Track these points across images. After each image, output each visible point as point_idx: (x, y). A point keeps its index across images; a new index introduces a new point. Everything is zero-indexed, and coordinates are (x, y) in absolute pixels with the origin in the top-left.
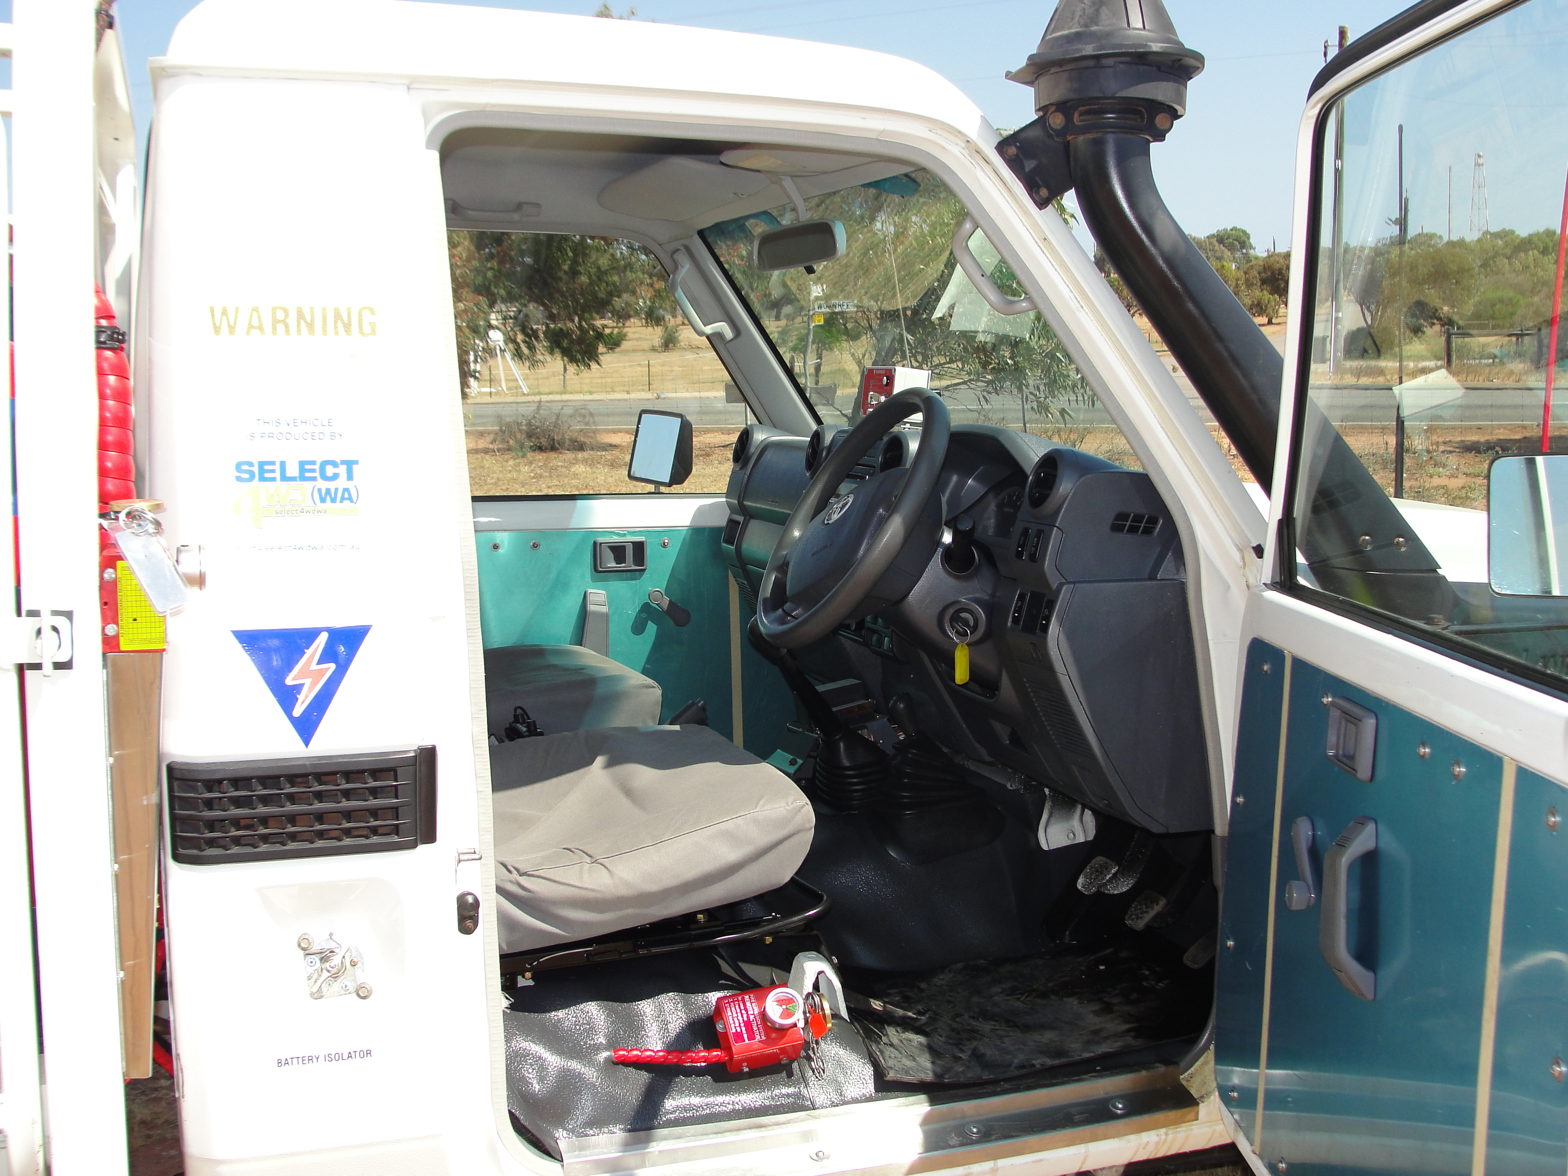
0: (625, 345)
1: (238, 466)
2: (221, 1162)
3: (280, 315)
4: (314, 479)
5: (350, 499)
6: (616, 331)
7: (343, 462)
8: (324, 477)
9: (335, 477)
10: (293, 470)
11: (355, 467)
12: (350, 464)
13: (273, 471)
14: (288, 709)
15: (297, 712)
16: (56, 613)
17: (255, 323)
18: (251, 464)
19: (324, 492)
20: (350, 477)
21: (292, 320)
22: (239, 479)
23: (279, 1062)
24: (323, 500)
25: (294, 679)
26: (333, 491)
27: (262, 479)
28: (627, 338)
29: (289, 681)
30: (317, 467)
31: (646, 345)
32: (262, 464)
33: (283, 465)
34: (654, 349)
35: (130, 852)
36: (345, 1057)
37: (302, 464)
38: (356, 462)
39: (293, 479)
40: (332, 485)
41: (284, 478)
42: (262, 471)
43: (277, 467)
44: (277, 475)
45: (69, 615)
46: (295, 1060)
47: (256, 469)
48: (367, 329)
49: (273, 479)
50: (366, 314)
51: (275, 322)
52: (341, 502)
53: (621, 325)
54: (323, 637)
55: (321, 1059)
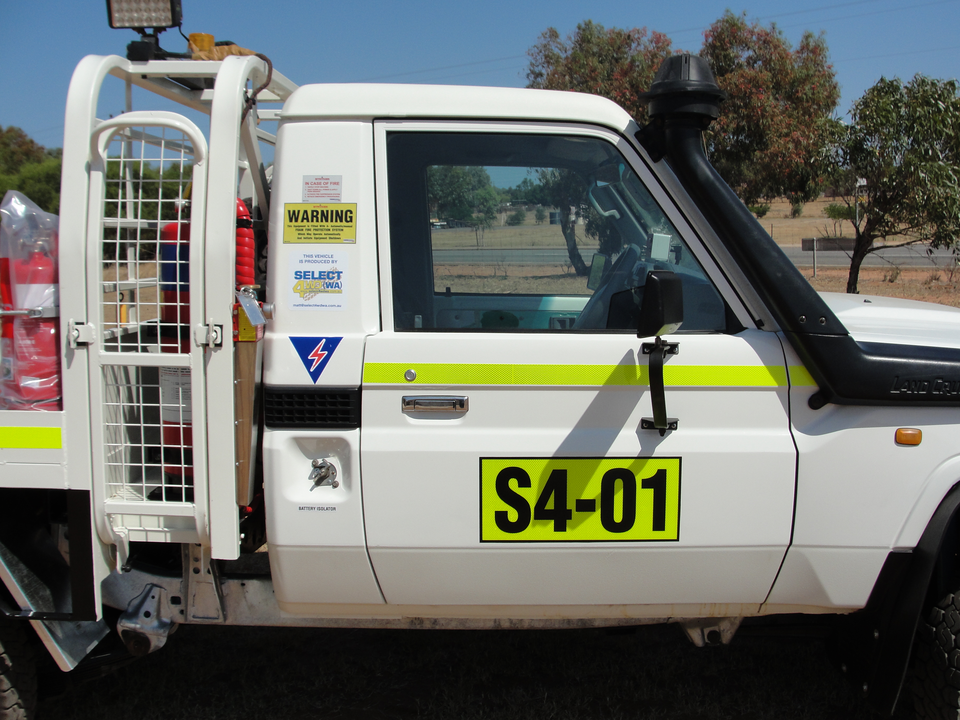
0: (768, 214)
1: (296, 273)
2: (278, 546)
3: (315, 214)
4: (325, 279)
5: (338, 287)
6: (764, 205)
7: (336, 272)
8: (329, 278)
9: (333, 278)
10: (316, 275)
11: (341, 274)
12: (339, 273)
13: (309, 275)
14: (308, 368)
15: (312, 370)
16: (216, 325)
17: (305, 217)
18: (301, 272)
19: (328, 283)
20: (339, 278)
21: (319, 216)
22: (296, 278)
23: (300, 508)
24: (328, 287)
25: (311, 357)
26: (332, 283)
27: (305, 278)
28: (770, 210)
29: (309, 358)
30: (326, 274)
31: (782, 214)
32: (305, 272)
33: (313, 272)
34: (786, 217)
35: (243, 419)
36: (325, 509)
37: (320, 272)
38: (342, 272)
39: (316, 278)
40: (332, 281)
41: (313, 278)
42: (305, 275)
43: (311, 274)
44: (311, 277)
45: (221, 327)
46: (306, 508)
47: (302, 274)
48: (349, 219)
49: (309, 278)
50: (349, 213)
51: (313, 216)
52: (335, 288)
53: (769, 201)
54: (324, 340)
55: (316, 509)
